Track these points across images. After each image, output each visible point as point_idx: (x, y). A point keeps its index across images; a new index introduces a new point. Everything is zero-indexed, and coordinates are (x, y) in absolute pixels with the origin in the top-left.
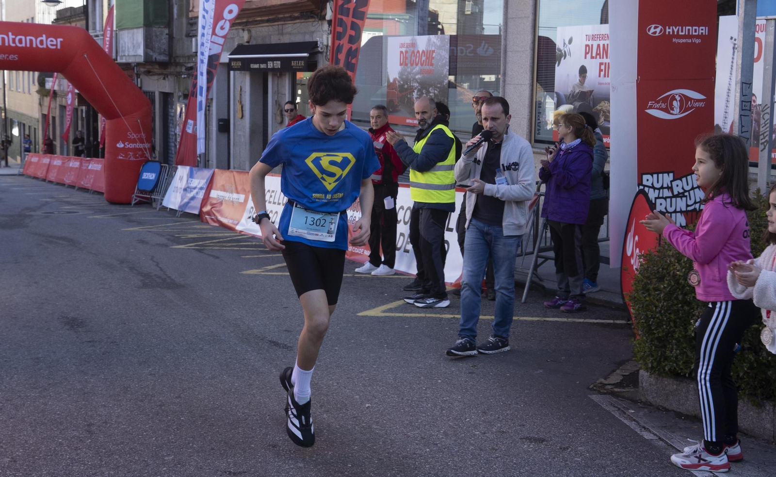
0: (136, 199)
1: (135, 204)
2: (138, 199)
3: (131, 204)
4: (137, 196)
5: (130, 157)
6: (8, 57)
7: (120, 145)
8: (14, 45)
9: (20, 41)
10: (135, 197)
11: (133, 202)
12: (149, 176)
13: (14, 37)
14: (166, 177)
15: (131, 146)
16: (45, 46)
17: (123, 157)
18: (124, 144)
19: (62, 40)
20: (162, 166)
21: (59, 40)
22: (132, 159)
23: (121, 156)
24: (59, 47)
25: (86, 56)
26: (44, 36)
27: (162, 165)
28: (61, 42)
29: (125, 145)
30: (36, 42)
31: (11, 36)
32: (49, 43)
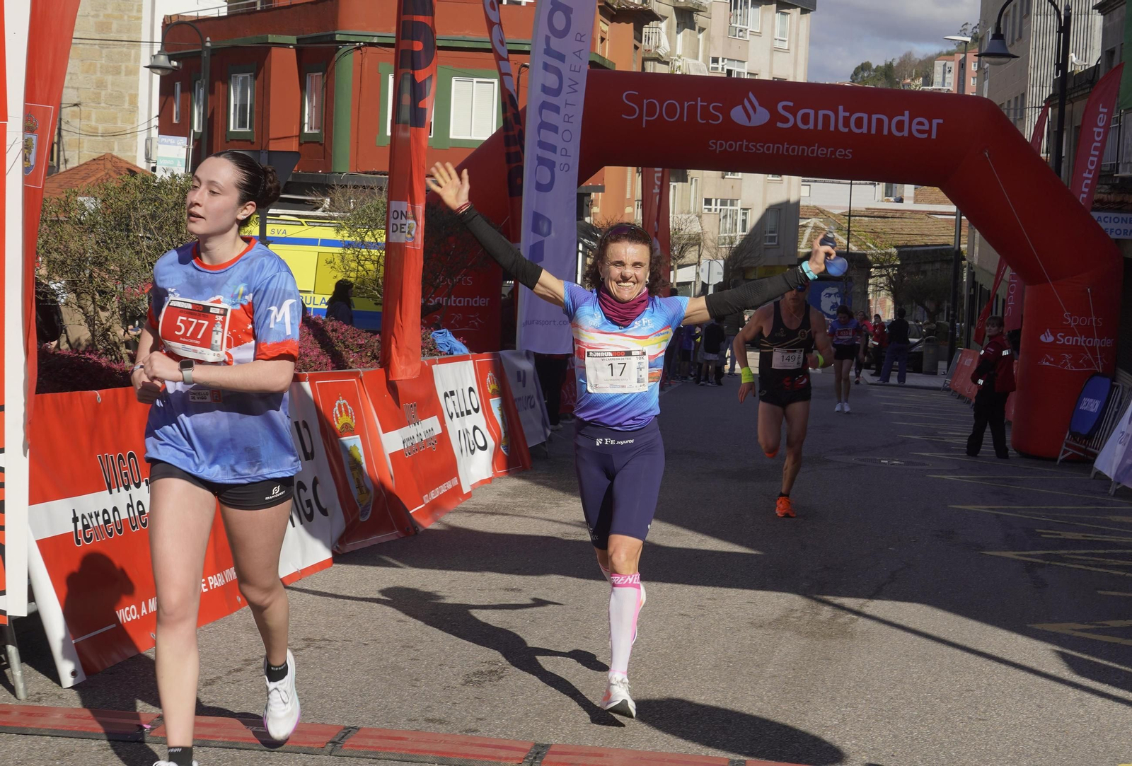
0: (1065, 452)
1: (1063, 461)
2: (1071, 451)
3: (1056, 460)
4: (1067, 445)
5: (1065, 364)
6: (833, 153)
7: (1047, 338)
8: (846, 130)
9: (859, 123)
10: (1064, 447)
11: (1061, 457)
12: (1091, 405)
13: (847, 114)
14: (1115, 410)
15: (1068, 341)
16: (906, 133)
17: (1051, 362)
18: (1055, 336)
19: (941, 121)
20: (1115, 386)
21: (935, 122)
22: (1069, 367)
23: (1047, 360)
24: (934, 136)
25: (986, 153)
26: (907, 113)
27: (1114, 383)
28: (938, 124)
29: (1056, 339)
30: (890, 126)
31: (842, 114)
32: (914, 127)
